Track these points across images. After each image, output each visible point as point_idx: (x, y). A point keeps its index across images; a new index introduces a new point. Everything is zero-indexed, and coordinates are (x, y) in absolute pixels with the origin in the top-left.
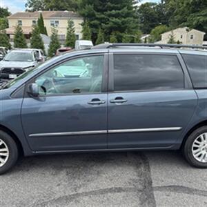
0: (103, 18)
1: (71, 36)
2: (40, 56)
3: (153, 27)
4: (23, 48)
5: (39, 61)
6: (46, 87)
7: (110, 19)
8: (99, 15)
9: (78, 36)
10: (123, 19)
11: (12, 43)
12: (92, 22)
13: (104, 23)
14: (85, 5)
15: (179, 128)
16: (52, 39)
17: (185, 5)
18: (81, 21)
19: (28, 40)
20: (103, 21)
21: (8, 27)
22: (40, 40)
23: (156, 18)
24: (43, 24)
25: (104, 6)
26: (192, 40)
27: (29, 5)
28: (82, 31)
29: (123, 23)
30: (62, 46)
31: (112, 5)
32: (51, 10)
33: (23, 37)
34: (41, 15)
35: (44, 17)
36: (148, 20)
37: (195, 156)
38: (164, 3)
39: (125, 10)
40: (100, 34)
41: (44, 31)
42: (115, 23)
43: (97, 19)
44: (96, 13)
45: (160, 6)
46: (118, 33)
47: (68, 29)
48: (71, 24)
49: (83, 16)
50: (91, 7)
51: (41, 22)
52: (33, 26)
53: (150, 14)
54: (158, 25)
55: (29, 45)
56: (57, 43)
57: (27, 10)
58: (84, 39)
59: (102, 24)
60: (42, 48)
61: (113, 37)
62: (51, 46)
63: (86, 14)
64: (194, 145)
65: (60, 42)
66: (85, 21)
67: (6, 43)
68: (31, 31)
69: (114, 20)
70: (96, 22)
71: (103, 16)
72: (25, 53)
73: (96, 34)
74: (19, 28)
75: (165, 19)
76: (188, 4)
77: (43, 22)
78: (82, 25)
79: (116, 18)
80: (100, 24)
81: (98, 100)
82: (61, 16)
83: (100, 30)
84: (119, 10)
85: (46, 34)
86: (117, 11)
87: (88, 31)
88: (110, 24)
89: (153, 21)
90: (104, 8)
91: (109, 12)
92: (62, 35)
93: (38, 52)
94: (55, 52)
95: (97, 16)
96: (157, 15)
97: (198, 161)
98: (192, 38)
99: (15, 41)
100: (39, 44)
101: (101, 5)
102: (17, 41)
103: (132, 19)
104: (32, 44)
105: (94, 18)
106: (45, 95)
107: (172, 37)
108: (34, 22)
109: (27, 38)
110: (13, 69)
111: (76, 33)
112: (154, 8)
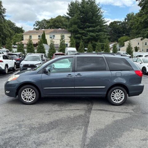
0: (84, 33)
1: (62, 45)
2: (44, 58)
3: (119, 37)
4: (32, 52)
5: (43, 60)
6: (50, 70)
7: (88, 33)
8: (81, 31)
9: (67, 45)
10: (97, 33)
11: (26, 50)
12: (77, 36)
13: (84, 36)
14: (72, 25)
15: (104, 87)
16: (50, 47)
17: (139, 23)
18: (69, 35)
19: (35, 48)
20: (84, 34)
21: (23, 40)
22: (43, 47)
23: (121, 31)
24: (45, 38)
25: (84, 26)
26: (146, 45)
27: (36, 25)
28: (70, 42)
29: (97, 36)
30: (57, 51)
31: (89, 25)
32: (50, 28)
33: (33, 46)
34: (44, 32)
35: (45, 33)
36: (116, 32)
37: (113, 100)
38: (127, 21)
39: (98, 27)
40: (81, 43)
41: (46, 42)
42: (91, 36)
43: (80, 33)
44: (79, 30)
45: (124, 23)
46: (94, 42)
47: (61, 40)
48: (62, 37)
49: (70, 32)
50: (76, 26)
51: (44, 36)
52: (39, 39)
53: (117, 29)
54: (123, 36)
55: (36, 51)
56: (54, 49)
57: (34, 28)
58: (71, 46)
59: (83, 36)
60: (44, 52)
61: (90, 45)
62: (49, 51)
63: (73, 31)
64: (112, 95)
65: (56, 49)
66: (71, 35)
67: (22, 50)
68: (37, 42)
69: (91, 34)
70: (79, 35)
71: (83, 31)
72: (36, 56)
73: (79, 43)
74: (30, 41)
75: (127, 32)
76: (141, 22)
77: (45, 36)
78: (70, 37)
79: (92, 33)
80: (82, 37)
81: (70, 75)
82: (56, 32)
83: (81, 40)
84: (94, 27)
85: (47, 44)
86: (93, 28)
87: (73, 42)
88: (88, 37)
89: (119, 33)
90: (84, 27)
91: (88, 29)
92: (57, 44)
93: (42, 55)
94: (53, 55)
95: (80, 32)
96: (122, 29)
97: (114, 102)
98: (146, 44)
99: (28, 48)
100: (42, 50)
101: (82, 25)
102: (29, 48)
103: (103, 33)
104: (38, 50)
105: (77, 33)
106: (50, 73)
107: (130, 44)
108: (39, 36)
109: (35, 46)
110: (29, 65)
111: (66, 43)
112: (120, 25)
